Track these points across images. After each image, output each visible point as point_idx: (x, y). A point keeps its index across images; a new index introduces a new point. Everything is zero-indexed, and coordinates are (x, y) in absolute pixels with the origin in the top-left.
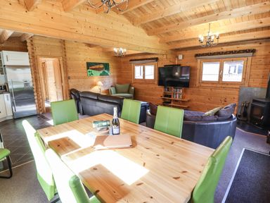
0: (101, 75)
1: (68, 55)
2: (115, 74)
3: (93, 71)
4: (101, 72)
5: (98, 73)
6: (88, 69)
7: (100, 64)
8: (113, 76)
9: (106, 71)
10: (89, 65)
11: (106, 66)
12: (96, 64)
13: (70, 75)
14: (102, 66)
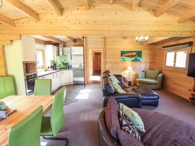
0: (132, 61)
1: (108, 47)
2: (148, 61)
3: (126, 58)
4: (133, 59)
5: (130, 59)
6: (122, 56)
7: (133, 52)
8: (145, 63)
9: (138, 58)
10: (123, 53)
11: (139, 54)
12: (129, 52)
13: (107, 60)
14: (134, 54)
